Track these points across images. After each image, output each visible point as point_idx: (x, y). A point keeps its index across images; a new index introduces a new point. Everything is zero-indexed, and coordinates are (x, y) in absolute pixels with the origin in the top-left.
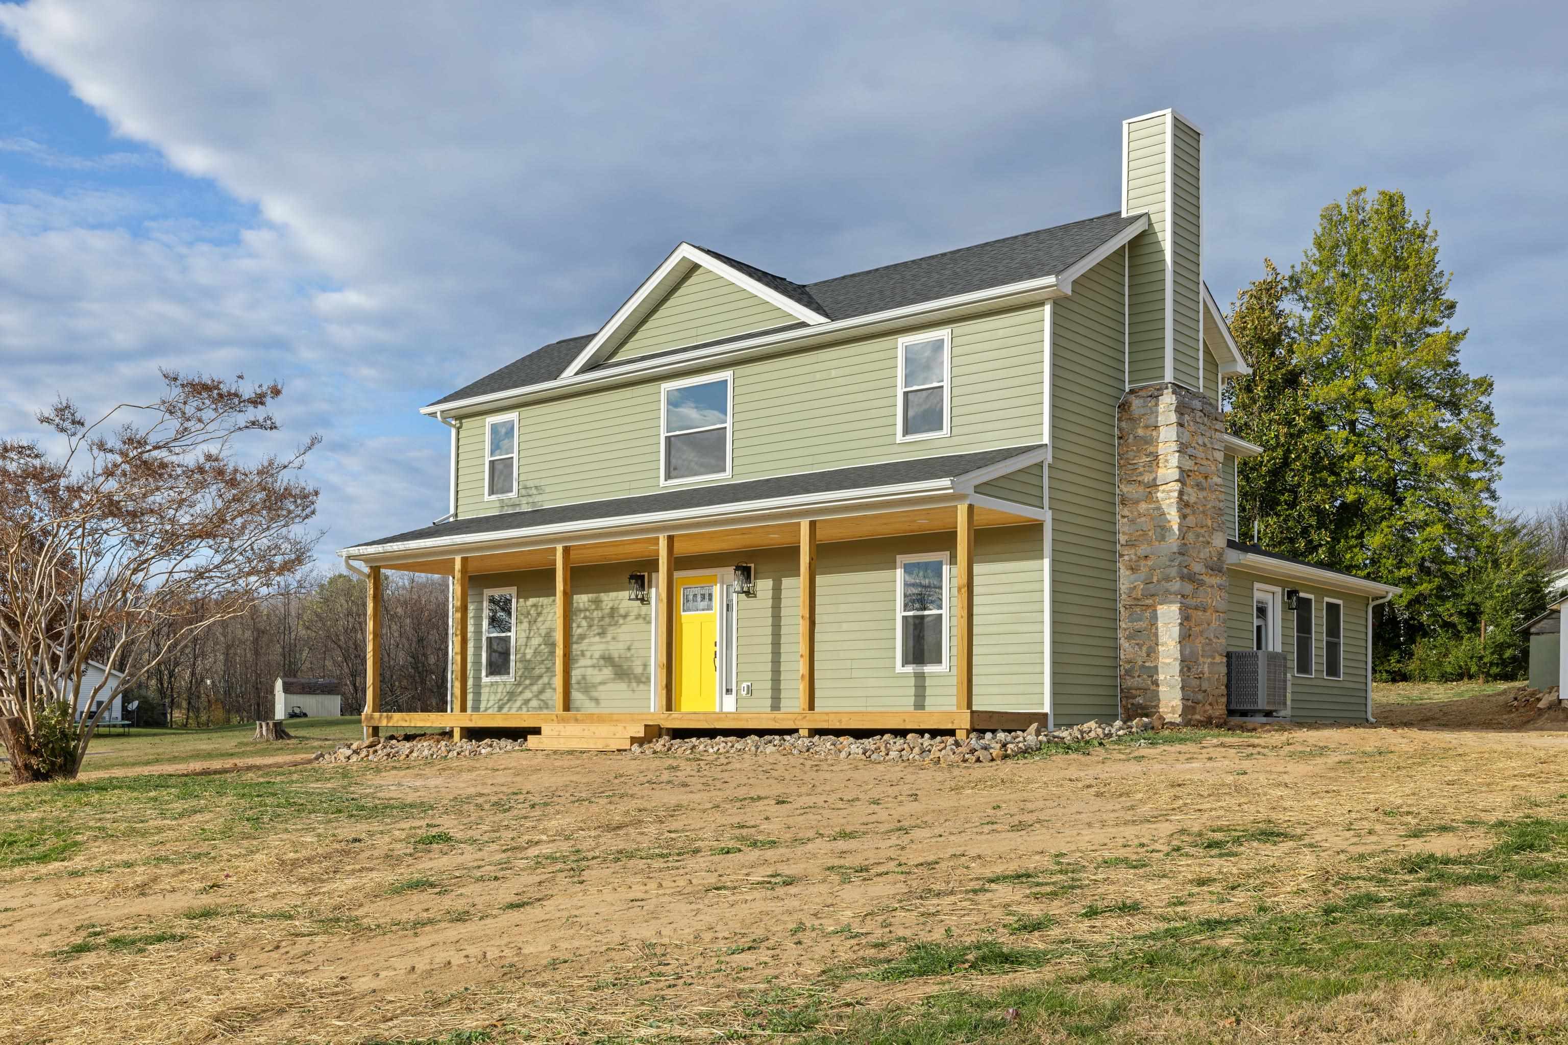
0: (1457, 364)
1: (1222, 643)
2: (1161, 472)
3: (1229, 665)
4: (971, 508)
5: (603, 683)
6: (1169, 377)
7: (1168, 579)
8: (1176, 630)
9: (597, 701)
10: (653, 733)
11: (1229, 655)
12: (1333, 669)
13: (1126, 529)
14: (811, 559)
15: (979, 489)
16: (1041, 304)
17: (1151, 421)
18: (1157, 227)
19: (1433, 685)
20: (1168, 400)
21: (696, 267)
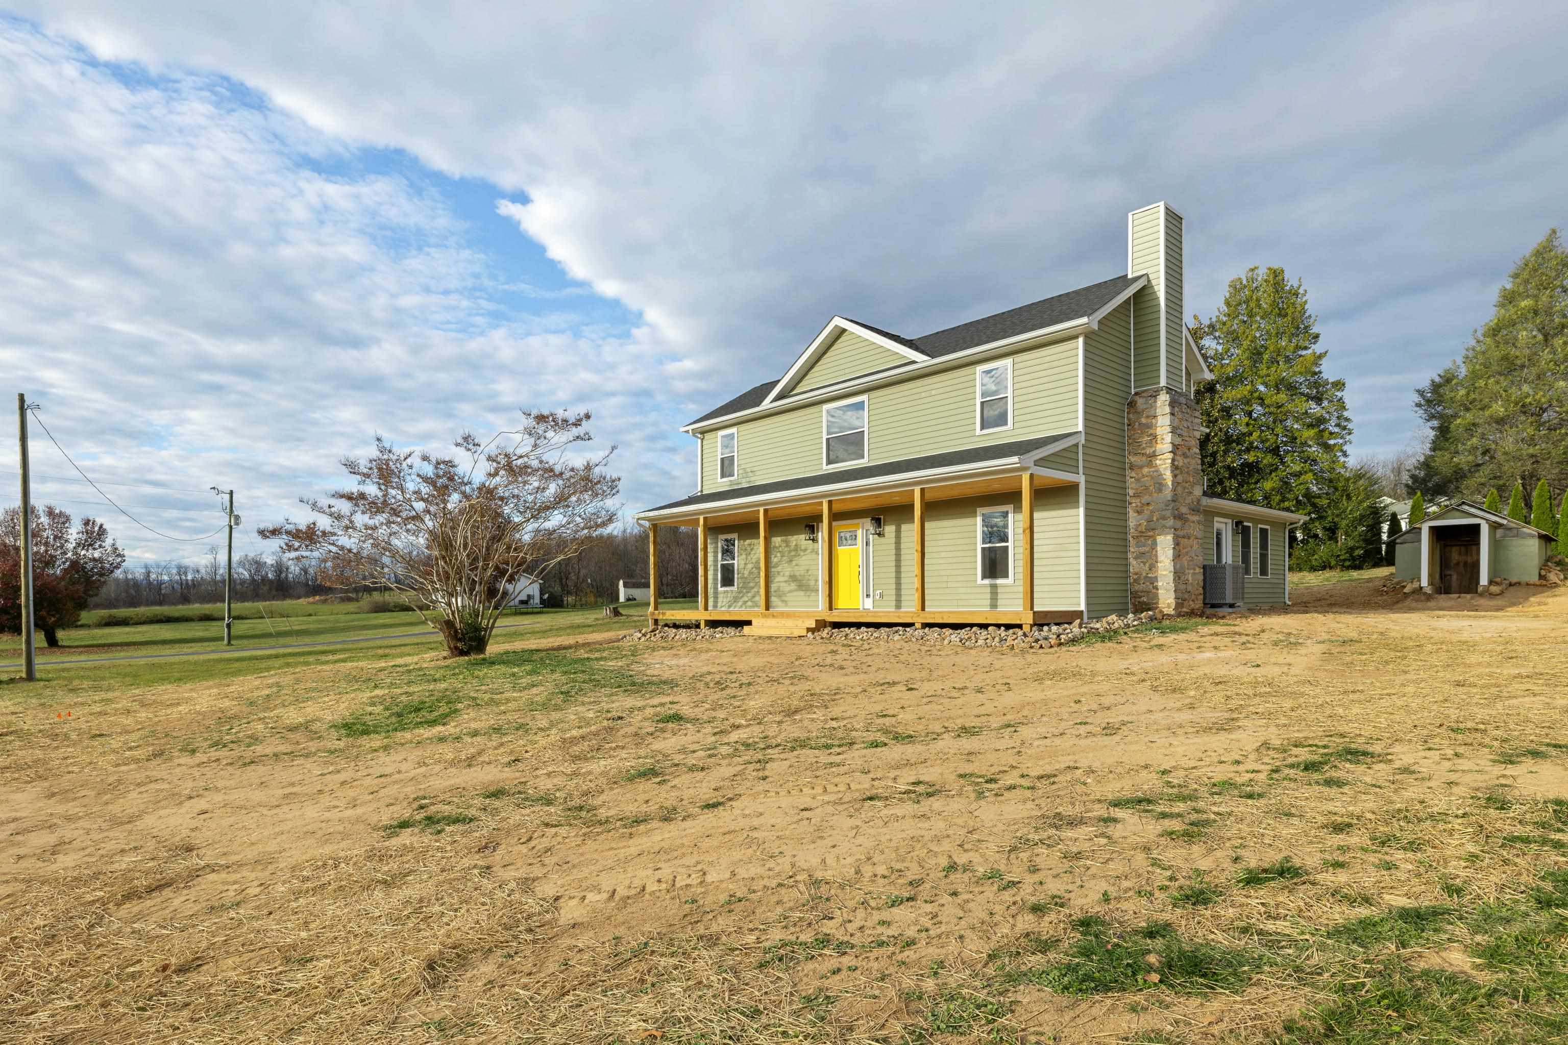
0: (1320, 372)
1: (1200, 560)
2: (1159, 447)
3: (1204, 574)
4: (1032, 476)
5: (790, 592)
6: (1163, 382)
7: (1164, 518)
8: (1170, 553)
9: (785, 602)
10: (821, 625)
11: (1204, 567)
12: (1264, 572)
13: (1133, 486)
14: (922, 513)
15: (1037, 463)
16: (1076, 337)
17: (1152, 413)
18: (1154, 282)
19: (1305, 573)
20: (1163, 398)
21: (844, 331)
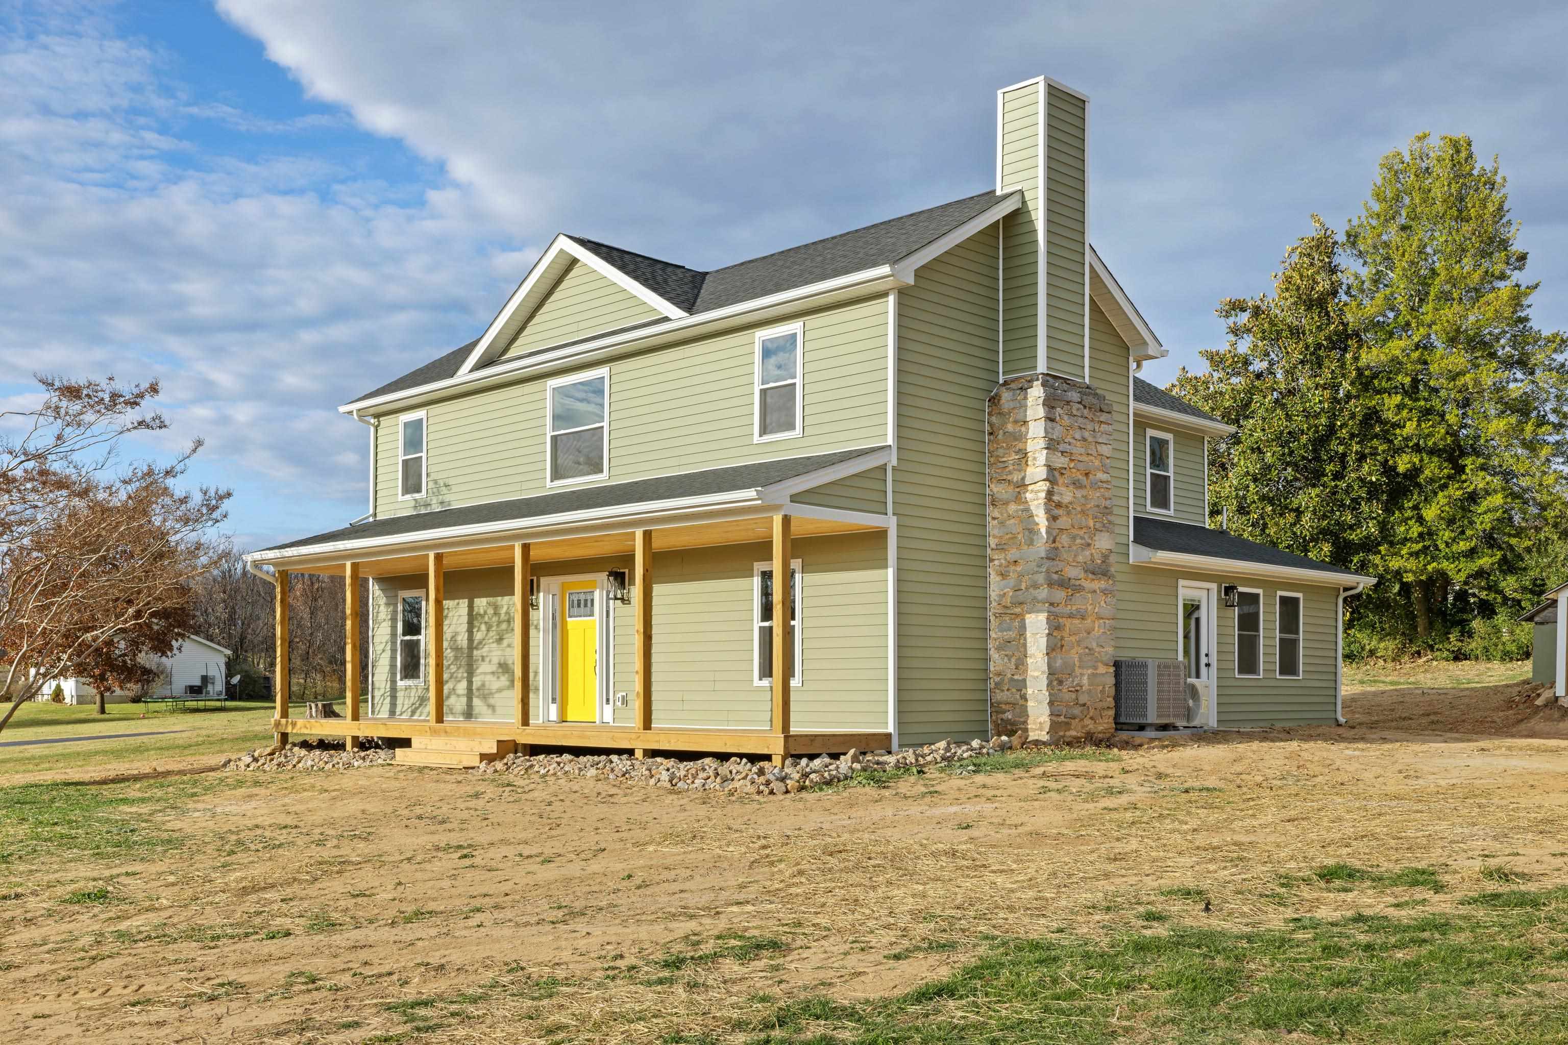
0: (1527, 319)
1: (1109, 651)
2: (1030, 470)
3: (1117, 675)
4: (786, 520)
5: (500, 690)
6: (1042, 366)
7: (1035, 586)
8: (1043, 641)
10: (507, 748)
11: (1117, 665)
12: (1288, 668)
13: (995, 532)
14: (646, 570)
15: (795, 499)
16: (884, 294)
17: (1020, 417)
18: (1031, 205)
20: (1036, 392)
21: (574, 261)
